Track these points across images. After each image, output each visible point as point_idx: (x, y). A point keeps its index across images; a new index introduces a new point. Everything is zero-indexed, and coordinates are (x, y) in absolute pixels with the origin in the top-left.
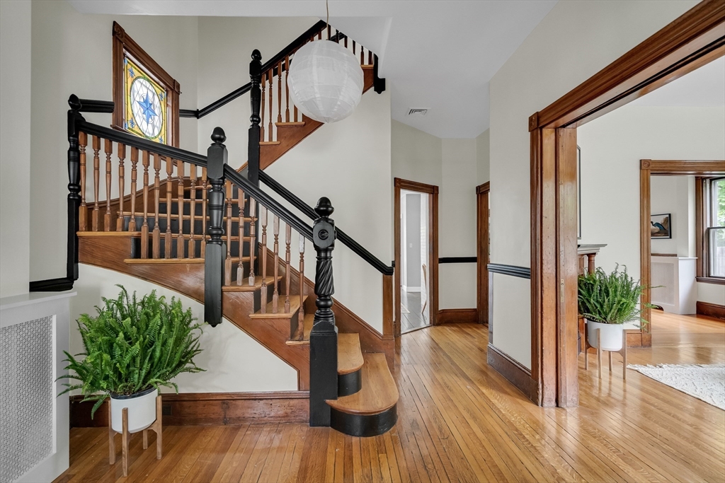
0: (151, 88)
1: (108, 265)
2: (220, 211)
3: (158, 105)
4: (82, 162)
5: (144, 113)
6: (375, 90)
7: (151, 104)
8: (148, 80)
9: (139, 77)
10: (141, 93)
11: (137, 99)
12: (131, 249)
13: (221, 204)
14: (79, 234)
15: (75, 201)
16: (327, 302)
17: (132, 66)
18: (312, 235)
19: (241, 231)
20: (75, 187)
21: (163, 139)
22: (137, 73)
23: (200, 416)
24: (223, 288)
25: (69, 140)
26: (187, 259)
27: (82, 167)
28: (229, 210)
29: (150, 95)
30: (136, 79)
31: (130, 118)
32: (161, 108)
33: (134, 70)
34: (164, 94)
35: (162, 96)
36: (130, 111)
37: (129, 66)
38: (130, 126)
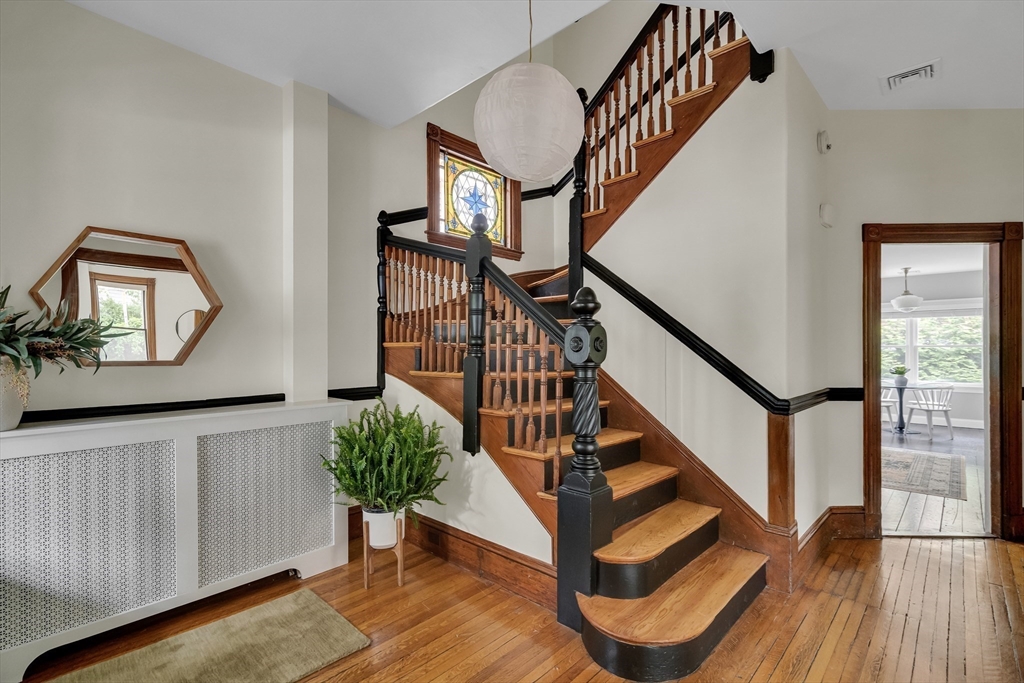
0: (480, 177)
1: (401, 376)
2: (480, 317)
3: (492, 194)
4: (387, 275)
5: (471, 208)
6: (753, 79)
7: (480, 197)
8: (476, 171)
9: (463, 171)
10: (466, 186)
11: (462, 195)
12: (413, 361)
13: (480, 307)
14: (385, 345)
15: (382, 314)
16: (585, 446)
17: (454, 161)
18: (562, 340)
19: (498, 339)
20: (383, 300)
21: (499, 231)
22: (460, 167)
23: (460, 557)
24: (481, 410)
25: (379, 255)
26: (444, 373)
27: (387, 280)
28: (488, 314)
29: (480, 185)
30: (461, 173)
31: (451, 219)
32: (496, 197)
33: (457, 165)
34: (499, 180)
35: (496, 183)
36: (451, 211)
37: (450, 163)
38: (451, 227)
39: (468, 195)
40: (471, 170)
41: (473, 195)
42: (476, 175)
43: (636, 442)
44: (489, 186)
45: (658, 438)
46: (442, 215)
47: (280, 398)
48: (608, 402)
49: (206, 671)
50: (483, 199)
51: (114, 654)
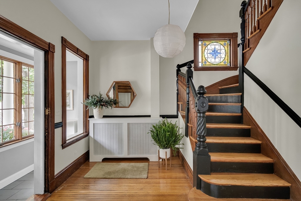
0: (217, 44)
3: (223, 48)
8: (215, 42)
10: (211, 49)
11: (209, 52)
12: (181, 108)
14: (178, 103)
15: (178, 94)
20: (178, 90)
21: (227, 61)
22: (208, 43)
24: (188, 124)
30: (208, 45)
31: (204, 61)
32: (225, 49)
33: (206, 43)
34: (226, 43)
35: (225, 44)
36: (204, 59)
37: (204, 43)
38: (204, 64)
39: (211, 51)
40: (213, 43)
41: (214, 51)
42: (215, 44)
43: (259, 145)
44: (222, 46)
45: (267, 145)
46: (200, 60)
47: (149, 116)
48: (250, 127)
49: (119, 170)
50: (218, 51)
51: (113, 162)
